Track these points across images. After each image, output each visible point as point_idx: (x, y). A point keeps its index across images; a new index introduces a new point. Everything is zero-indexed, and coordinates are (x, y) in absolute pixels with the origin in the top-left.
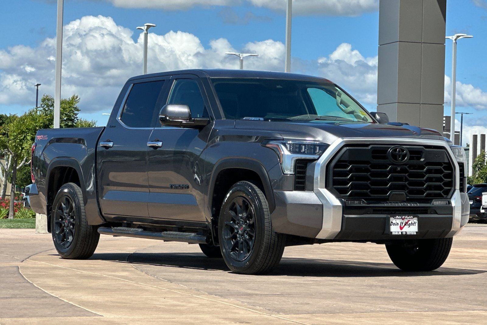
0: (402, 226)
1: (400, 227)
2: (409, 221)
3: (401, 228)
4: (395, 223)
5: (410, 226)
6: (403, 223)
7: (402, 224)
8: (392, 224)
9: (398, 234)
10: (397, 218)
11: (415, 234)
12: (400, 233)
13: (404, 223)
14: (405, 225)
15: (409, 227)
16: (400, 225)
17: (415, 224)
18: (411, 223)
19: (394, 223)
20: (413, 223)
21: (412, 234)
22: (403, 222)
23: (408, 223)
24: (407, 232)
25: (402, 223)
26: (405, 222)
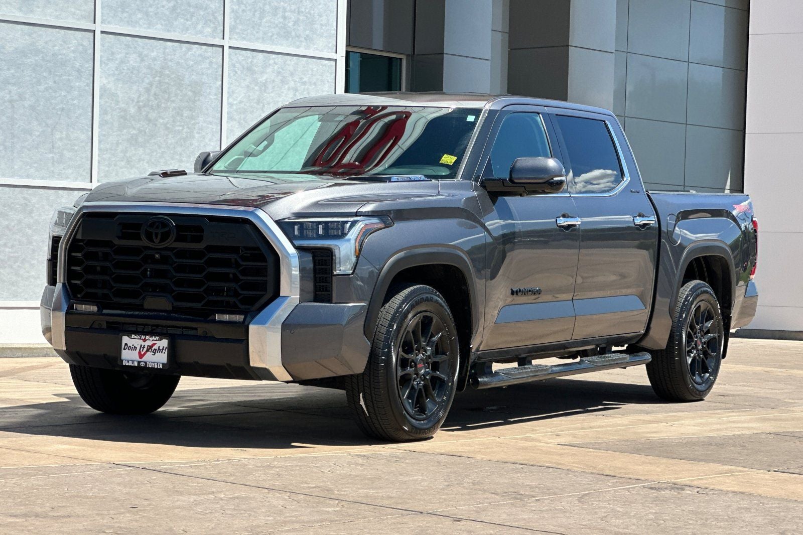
0: (142, 353)
1: (140, 353)
2: (154, 344)
3: (141, 356)
4: (132, 346)
5: (155, 353)
6: (144, 347)
7: (142, 349)
8: (126, 346)
9: (132, 365)
10: (134, 338)
11: (161, 367)
12: (136, 364)
13: (146, 347)
14: (148, 350)
15: (154, 355)
16: (140, 350)
17: (164, 351)
18: (157, 348)
19: (130, 346)
20: (161, 348)
21: (156, 367)
22: (144, 345)
23: (153, 348)
24: (148, 363)
25: (142, 346)
26: (148, 346)
